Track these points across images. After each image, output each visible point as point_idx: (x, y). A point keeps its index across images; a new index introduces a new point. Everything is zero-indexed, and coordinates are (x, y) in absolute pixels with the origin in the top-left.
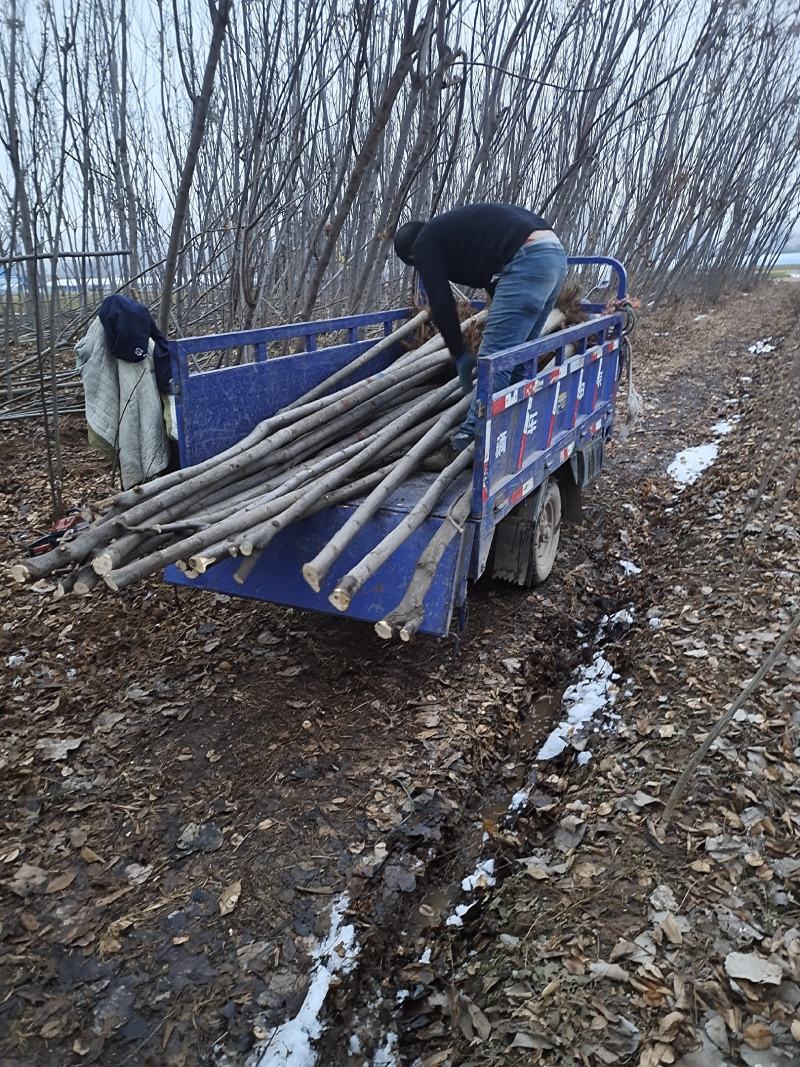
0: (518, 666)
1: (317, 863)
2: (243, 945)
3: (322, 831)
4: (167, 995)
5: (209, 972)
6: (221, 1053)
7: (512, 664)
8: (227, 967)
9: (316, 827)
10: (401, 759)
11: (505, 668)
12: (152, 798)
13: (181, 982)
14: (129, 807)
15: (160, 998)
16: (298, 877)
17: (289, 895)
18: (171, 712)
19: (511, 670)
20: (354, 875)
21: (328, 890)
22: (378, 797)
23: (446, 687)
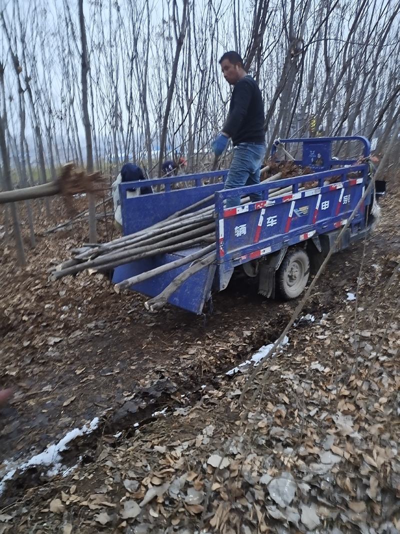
0: (249, 334)
1: (108, 395)
2: (64, 417)
3: (119, 385)
4: (29, 427)
5: (47, 423)
6: (34, 449)
7: (247, 333)
8: (54, 423)
9: (117, 383)
10: (167, 365)
11: (243, 334)
12: (68, 363)
13: (36, 424)
14: (59, 364)
15: (26, 427)
16: (98, 399)
17: (91, 404)
18: (98, 334)
19: (245, 336)
20: (118, 403)
21: (106, 406)
22: (148, 377)
23: (210, 339)
